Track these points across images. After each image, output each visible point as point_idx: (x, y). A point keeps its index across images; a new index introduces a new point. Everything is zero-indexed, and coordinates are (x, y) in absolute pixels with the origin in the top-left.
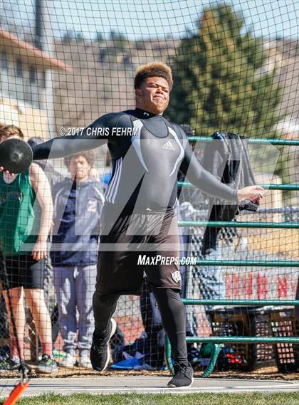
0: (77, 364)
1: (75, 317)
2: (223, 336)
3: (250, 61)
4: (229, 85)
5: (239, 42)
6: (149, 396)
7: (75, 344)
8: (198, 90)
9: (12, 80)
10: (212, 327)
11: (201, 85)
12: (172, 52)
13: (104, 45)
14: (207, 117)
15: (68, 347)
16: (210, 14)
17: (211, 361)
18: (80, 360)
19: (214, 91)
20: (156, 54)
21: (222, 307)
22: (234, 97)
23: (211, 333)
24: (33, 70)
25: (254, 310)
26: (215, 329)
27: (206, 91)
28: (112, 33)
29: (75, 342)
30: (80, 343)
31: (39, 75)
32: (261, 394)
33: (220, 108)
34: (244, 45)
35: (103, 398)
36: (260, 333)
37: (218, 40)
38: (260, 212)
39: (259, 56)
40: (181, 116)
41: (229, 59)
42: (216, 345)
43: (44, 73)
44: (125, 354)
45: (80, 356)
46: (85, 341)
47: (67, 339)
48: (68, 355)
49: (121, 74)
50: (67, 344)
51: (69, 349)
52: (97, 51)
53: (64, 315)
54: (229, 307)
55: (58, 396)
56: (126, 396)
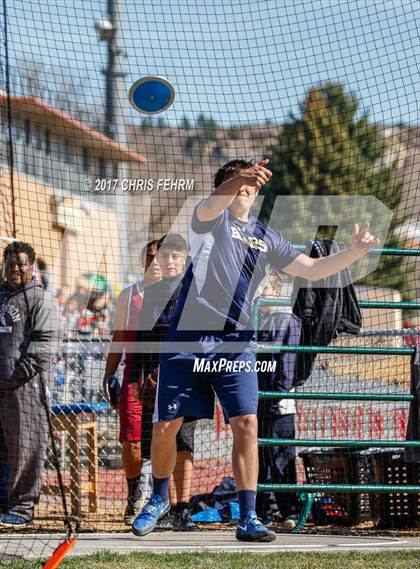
2: (319, 483)
3: (365, 152)
4: (339, 181)
5: (351, 130)
6: (223, 556)
8: (303, 186)
9: (75, 177)
10: (307, 473)
11: (305, 180)
12: (275, 142)
13: (191, 133)
16: (318, 95)
17: (303, 513)
20: (255, 143)
21: (319, 449)
23: (305, 479)
24: (102, 162)
25: (358, 452)
26: (310, 475)
27: (311, 187)
28: (201, 119)
31: (109, 171)
32: (358, 554)
34: (356, 133)
35: (168, 558)
36: (364, 480)
37: (327, 127)
38: (364, 335)
41: (341, 150)
42: (310, 495)
43: (116, 169)
44: (202, 504)
52: (184, 141)
54: (327, 449)
55: (115, 555)
56: (197, 554)
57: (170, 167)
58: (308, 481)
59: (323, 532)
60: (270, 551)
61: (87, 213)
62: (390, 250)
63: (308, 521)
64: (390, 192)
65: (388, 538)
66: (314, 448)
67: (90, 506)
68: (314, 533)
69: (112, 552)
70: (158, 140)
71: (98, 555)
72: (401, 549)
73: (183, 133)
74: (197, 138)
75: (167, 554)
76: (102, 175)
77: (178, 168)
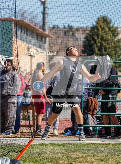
2: (100, 124)
3: (113, 35)
4: (106, 42)
5: (110, 29)
6: (74, 144)
8: (96, 44)
10: (97, 122)
11: (97, 42)
12: (88, 32)
13: (66, 30)
14: (99, 53)
16: (100, 19)
17: (96, 133)
18: (54, 132)
19: (101, 44)
20: (83, 32)
22: (108, 46)
24: (42, 37)
27: (99, 44)
28: (69, 26)
31: (44, 40)
32: (111, 144)
33: (103, 50)
34: (112, 29)
35: (59, 145)
37: (103, 28)
39: (116, 33)
40: (91, 53)
41: (107, 34)
42: (98, 128)
43: (45, 39)
44: (68, 130)
46: (56, 126)
49: (72, 39)
52: (64, 32)
53: (47, 118)
55: (45, 144)
56: (67, 144)
57: (60, 39)
58: (97, 124)
60: (87, 143)
61: (37, 51)
63: (97, 135)
66: (99, 115)
68: (99, 138)
69: (44, 143)
70: (57, 31)
71: (40, 144)
73: (63, 30)
74: (67, 31)
76: (42, 41)
77: (62, 39)
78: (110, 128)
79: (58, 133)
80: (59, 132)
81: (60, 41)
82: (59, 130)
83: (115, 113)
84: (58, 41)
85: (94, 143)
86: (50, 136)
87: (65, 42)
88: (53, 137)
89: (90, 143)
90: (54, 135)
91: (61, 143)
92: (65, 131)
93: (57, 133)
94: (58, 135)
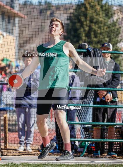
0: (25, 150)
1: (25, 129)
2: (90, 138)
3: (107, 15)
4: (97, 26)
5: (102, 7)
7: (25, 141)
8: (83, 28)
10: (85, 134)
11: (85, 26)
12: (72, 11)
13: (41, 7)
15: (21, 142)
17: (84, 150)
18: (26, 148)
19: (90, 28)
20: (65, 11)
22: (99, 31)
24: (9, 17)
25: (104, 127)
26: (87, 135)
27: (87, 28)
28: (46, 2)
29: (24, 140)
30: (26, 141)
31: (12, 21)
33: (93, 36)
34: (104, 8)
36: (107, 137)
37: (92, 6)
39: (110, 13)
41: (98, 14)
42: (87, 143)
43: (14, 20)
45: (26, 146)
46: (29, 140)
47: (21, 139)
48: (21, 146)
50: (21, 141)
51: (22, 143)
52: (39, 11)
53: (20, 128)
55: (15, 164)
56: (45, 164)
57: (33, 20)
58: (86, 137)
59: (91, 156)
60: (73, 163)
61: (3, 36)
62: (115, 52)
63: (86, 152)
64: (116, 30)
65: (115, 159)
66: (88, 125)
67: (5, 146)
68: (88, 157)
70: (29, 10)
71: (8, 164)
72: (121, 163)
73: (38, 7)
74: (43, 9)
75: (34, 164)
76: (9, 22)
77: (36, 20)
78: (103, 143)
79: (32, 150)
80: (34, 147)
81: (33, 23)
82: (33, 145)
83: (114, 124)
84: (30, 23)
85: (82, 163)
86: (21, 154)
87: (40, 24)
88: (25, 155)
89: (77, 163)
90: (27, 152)
91: (38, 163)
92: (41, 147)
93: (30, 149)
94: (32, 153)
